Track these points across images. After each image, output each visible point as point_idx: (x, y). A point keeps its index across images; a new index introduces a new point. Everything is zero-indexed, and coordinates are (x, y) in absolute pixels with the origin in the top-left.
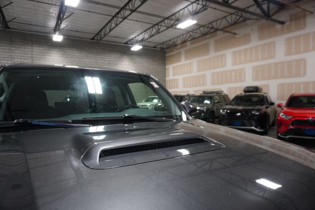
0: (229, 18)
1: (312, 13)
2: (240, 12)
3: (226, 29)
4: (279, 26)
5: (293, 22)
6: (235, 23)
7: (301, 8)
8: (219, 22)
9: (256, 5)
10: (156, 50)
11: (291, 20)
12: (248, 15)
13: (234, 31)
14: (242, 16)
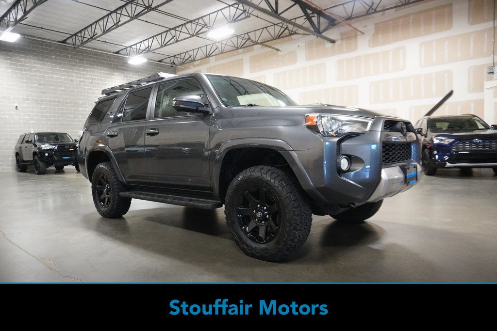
0: (271, 29)
1: (364, 34)
2: (285, 24)
3: (267, 44)
4: (329, 45)
5: (344, 42)
6: (279, 37)
7: (353, 27)
8: (258, 33)
9: (305, 17)
10: (161, 66)
11: (342, 39)
12: (295, 29)
13: (276, 46)
14: (287, 28)
